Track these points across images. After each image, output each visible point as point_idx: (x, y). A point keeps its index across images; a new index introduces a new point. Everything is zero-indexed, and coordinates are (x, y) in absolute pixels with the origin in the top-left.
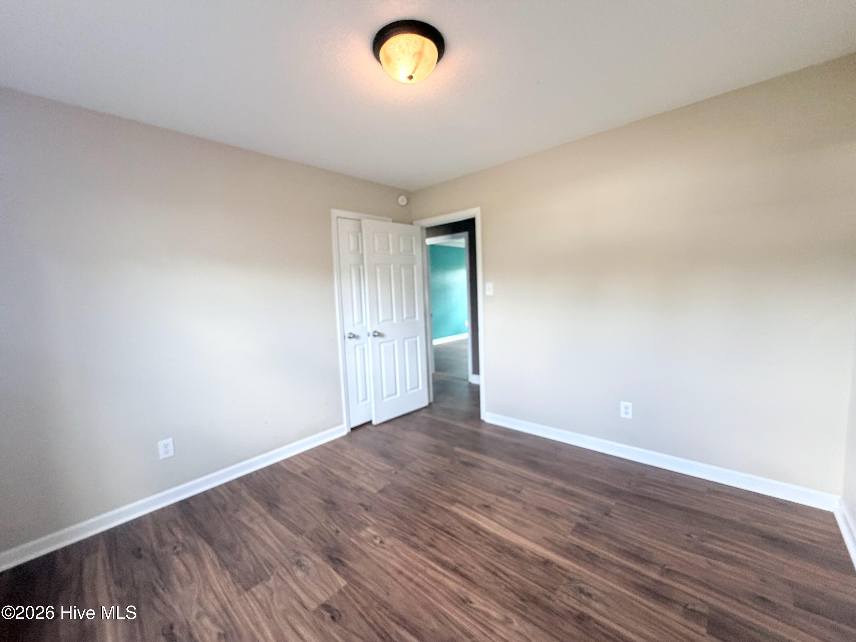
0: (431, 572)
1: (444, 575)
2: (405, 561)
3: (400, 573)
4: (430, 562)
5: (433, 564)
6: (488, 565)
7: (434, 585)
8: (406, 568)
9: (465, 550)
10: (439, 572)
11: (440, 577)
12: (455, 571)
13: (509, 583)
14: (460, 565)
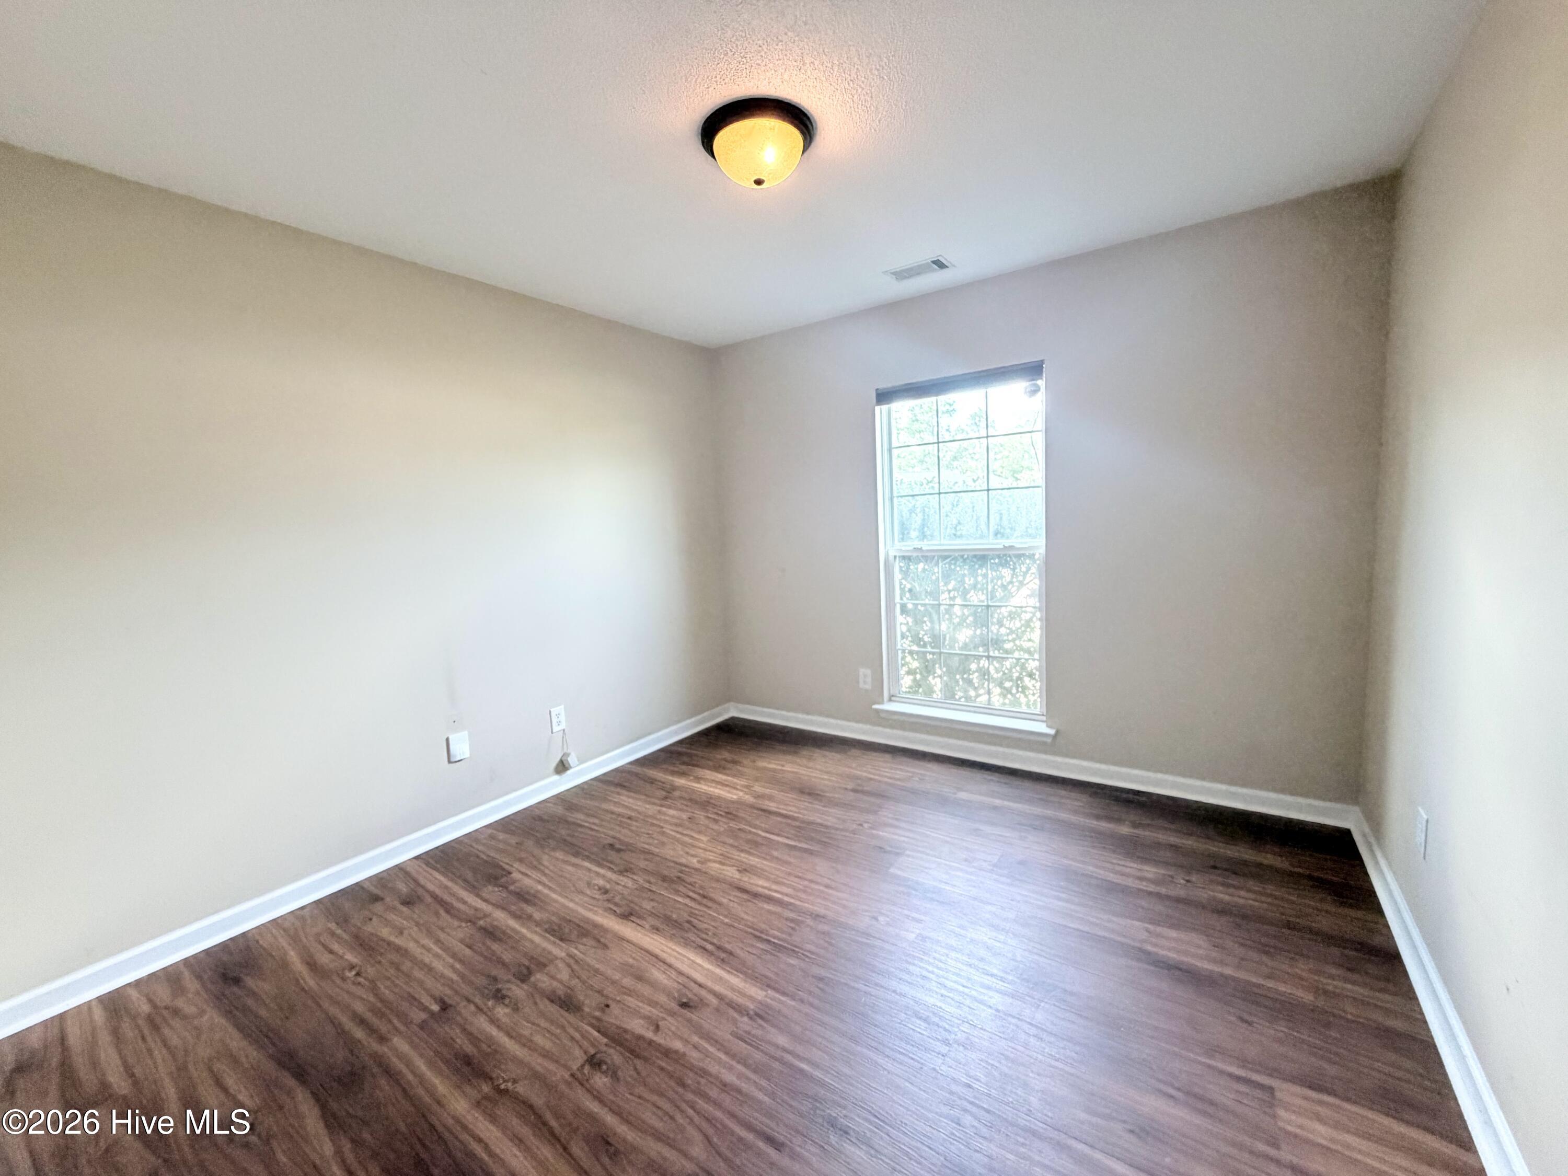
0: (789, 891)
1: (770, 890)
2: (825, 899)
3: (827, 886)
4: (792, 901)
5: (786, 899)
6: (710, 904)
7: (781, 880)
8: (822, 892)
9: (739, 919)
10: (776, 891)
11: (774, 887)
12: (756, 895)
13: (689, 890)
14: (749, 901)
